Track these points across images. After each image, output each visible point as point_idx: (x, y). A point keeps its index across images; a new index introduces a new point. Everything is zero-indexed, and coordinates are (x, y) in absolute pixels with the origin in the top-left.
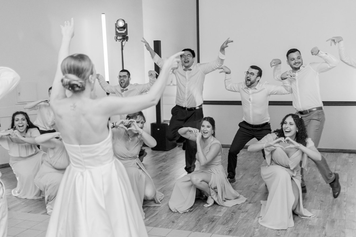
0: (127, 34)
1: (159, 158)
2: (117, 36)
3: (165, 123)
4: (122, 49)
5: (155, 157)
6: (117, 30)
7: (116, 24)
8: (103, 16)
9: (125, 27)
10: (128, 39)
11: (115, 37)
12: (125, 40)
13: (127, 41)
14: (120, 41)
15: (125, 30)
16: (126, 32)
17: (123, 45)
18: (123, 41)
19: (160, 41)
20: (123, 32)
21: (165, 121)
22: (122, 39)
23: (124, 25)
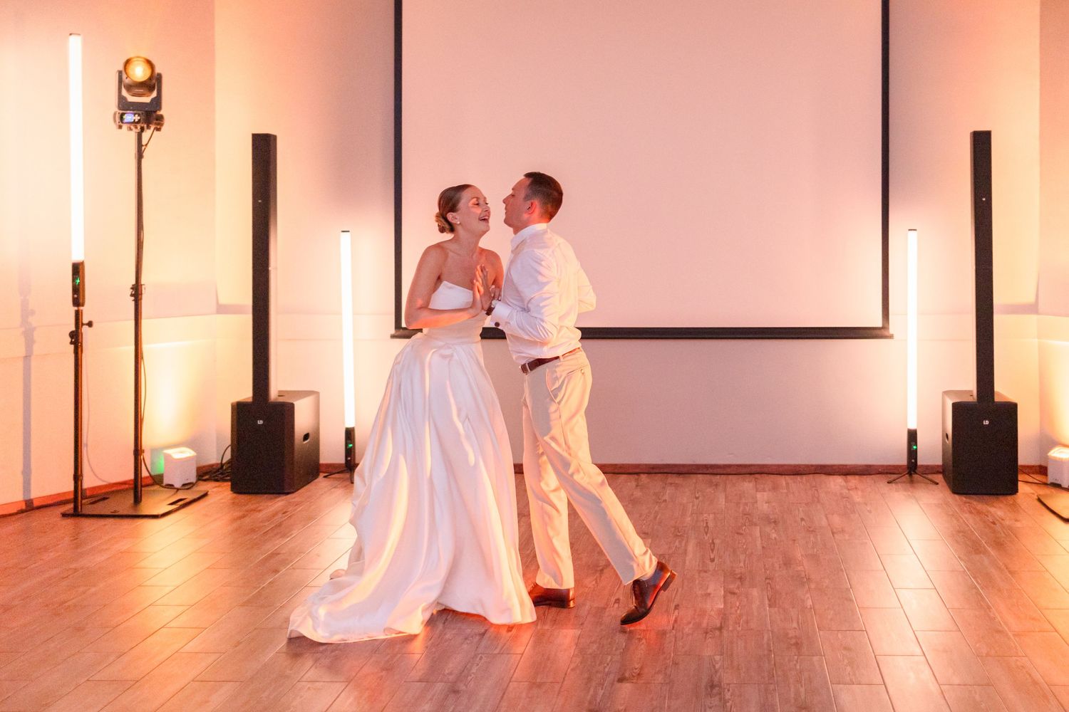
0: (160, 109)
1: (262, 522)
2: (121, 112)
3: (281, 400)
4: (140, 156)
5: (247, 520)
6: (124, 93)
7: (120, 72)
8: (75, 44)
9: (153, 83)
10: (162, 125)
11: (115, 114)
12: (152, 127)
13: (158, 130)
14: (132, 127)
15: (154, 94)
16: (157, 102)
17: (144, 141)
18: (142, 129)
19: (275, 137)
20: (147, 100)
21: (281, 394)
22: (139, 120)
23: (150, 79)
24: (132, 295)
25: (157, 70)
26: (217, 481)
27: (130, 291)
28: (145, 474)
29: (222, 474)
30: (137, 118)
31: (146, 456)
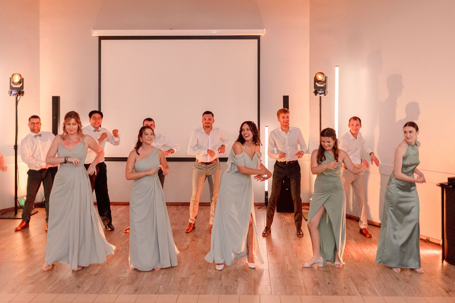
0: (23, 89)
2: (11, 90)
4: (17, 104)
6: (12, 84)
7: (11, 78)
9: (21, 81)
10: (24, 94)
11: (9, 91)
12: (21, 95)
13: (23, 96)
14: (14, 95)
15: (21, 85)
16: (22, 87)
17: (18, 99)
18: (17, 96)
19: (59, 97)
20: (19, 86)
22: (17, 93)
23: (20, 80)
24: (14, 148)
25: (22, 77)
26: (40, 207)
27: (13, 147)
28: (18, 205)
29: (42, 205)
30: (16, 93)
31: (18, 199)
